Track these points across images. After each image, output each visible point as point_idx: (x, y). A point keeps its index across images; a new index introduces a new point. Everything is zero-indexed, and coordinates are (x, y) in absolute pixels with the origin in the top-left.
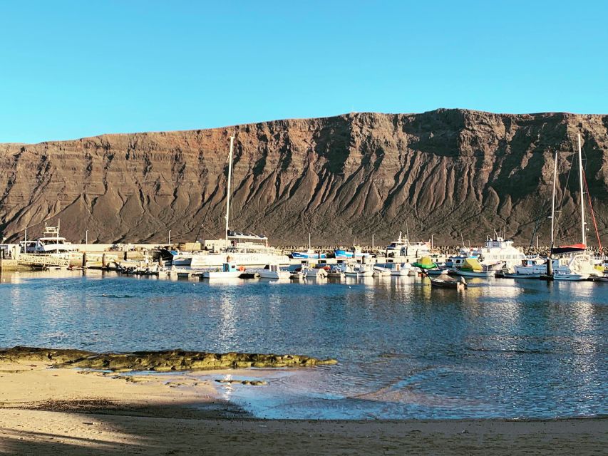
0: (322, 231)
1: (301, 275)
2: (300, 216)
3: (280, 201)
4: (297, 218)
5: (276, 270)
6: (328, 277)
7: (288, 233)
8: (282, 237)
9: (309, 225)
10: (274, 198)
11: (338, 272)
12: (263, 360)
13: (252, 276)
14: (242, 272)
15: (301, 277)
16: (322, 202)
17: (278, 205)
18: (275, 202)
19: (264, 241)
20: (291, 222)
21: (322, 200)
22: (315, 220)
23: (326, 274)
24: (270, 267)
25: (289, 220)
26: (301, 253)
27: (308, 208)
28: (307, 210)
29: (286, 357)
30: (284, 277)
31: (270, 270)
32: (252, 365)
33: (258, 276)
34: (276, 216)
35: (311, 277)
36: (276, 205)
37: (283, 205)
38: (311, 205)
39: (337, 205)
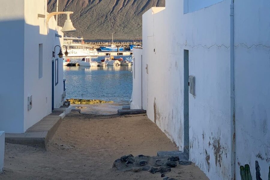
0: (124, 27)
1: (104, 64)
2: (107, 16)
3: (92, 5)
4: (105, 17)
5: (89, 61)
6: (121, 65)
7: (97, 30)
8: (93, 33)
9: (114, 24)
10: (87, 2)
11: (127, 62)
12: (85, 101)
13: (74, 65)
14: (68, 63)
15: (104, 65)
16: (123, 6)
17: (91, 8)
18: (87, 6)
19: (80, 41)
20: (100, 21)
21: (124, 4)
22: (118, 19)
23: (120, 63)
24: (85, 60)
25: (98, 19)
26: (107, 47)
27: (113, 10)
28: (112, 12)
29: (94, 100)
30: (94, 66)
31: (86, 61)
32: (81, 103)
33: (79, 65)
34: (89, 16)
35: (110, 65)
36: (89, 8)
37: (94, 8)
38: (115, 8)
39: (135, 8)
